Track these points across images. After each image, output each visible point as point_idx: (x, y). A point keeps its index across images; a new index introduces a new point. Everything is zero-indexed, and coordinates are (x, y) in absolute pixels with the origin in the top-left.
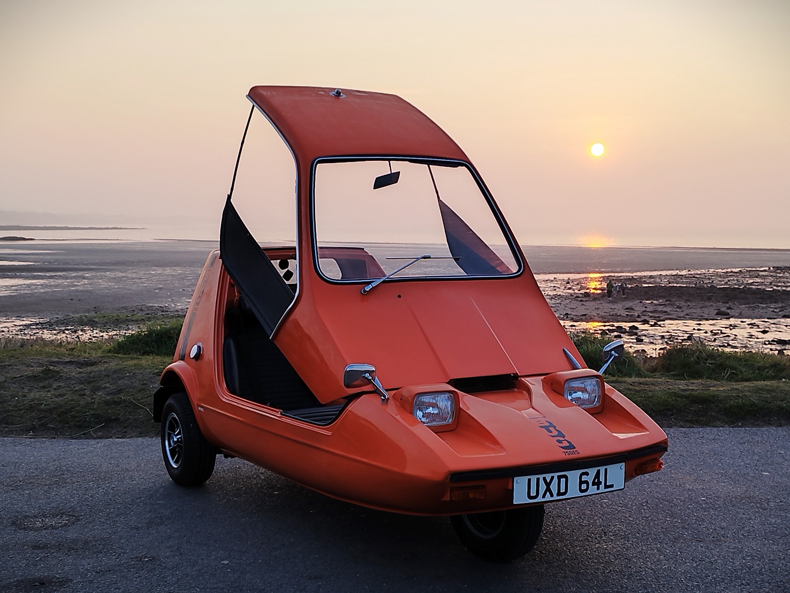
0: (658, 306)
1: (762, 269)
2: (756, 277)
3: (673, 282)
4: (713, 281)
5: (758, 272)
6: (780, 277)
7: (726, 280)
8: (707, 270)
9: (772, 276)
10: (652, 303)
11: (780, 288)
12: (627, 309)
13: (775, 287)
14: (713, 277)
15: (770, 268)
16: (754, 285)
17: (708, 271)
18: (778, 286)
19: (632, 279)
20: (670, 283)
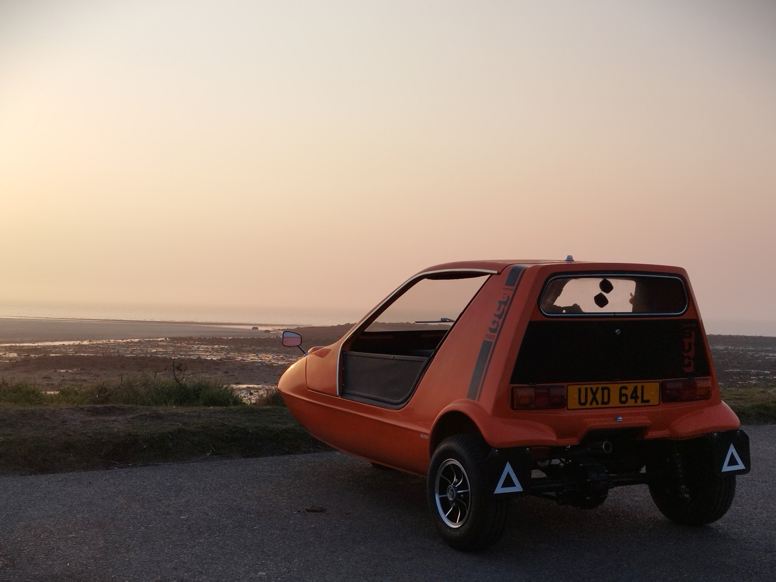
0: (74, 375)
1: (159, 339)
2: (157, 347)
3: (79, 352)
4: (118, 351)
5: (157, 343)
6: (179, 347)
7: (130, 349)
8: (107, 341)
9: (171, 346)
10: (67, 371)
11: (183, 357)
12: (44, 378)
13: (178, 356)
14: (116, 347)
15: (166, 339)
16: (159, 354)
17: (109, 341)
18: (181, 355)
19: (35, 350)
20: (76, 352)
